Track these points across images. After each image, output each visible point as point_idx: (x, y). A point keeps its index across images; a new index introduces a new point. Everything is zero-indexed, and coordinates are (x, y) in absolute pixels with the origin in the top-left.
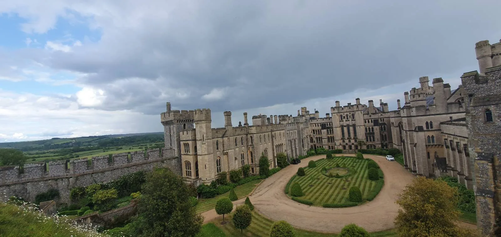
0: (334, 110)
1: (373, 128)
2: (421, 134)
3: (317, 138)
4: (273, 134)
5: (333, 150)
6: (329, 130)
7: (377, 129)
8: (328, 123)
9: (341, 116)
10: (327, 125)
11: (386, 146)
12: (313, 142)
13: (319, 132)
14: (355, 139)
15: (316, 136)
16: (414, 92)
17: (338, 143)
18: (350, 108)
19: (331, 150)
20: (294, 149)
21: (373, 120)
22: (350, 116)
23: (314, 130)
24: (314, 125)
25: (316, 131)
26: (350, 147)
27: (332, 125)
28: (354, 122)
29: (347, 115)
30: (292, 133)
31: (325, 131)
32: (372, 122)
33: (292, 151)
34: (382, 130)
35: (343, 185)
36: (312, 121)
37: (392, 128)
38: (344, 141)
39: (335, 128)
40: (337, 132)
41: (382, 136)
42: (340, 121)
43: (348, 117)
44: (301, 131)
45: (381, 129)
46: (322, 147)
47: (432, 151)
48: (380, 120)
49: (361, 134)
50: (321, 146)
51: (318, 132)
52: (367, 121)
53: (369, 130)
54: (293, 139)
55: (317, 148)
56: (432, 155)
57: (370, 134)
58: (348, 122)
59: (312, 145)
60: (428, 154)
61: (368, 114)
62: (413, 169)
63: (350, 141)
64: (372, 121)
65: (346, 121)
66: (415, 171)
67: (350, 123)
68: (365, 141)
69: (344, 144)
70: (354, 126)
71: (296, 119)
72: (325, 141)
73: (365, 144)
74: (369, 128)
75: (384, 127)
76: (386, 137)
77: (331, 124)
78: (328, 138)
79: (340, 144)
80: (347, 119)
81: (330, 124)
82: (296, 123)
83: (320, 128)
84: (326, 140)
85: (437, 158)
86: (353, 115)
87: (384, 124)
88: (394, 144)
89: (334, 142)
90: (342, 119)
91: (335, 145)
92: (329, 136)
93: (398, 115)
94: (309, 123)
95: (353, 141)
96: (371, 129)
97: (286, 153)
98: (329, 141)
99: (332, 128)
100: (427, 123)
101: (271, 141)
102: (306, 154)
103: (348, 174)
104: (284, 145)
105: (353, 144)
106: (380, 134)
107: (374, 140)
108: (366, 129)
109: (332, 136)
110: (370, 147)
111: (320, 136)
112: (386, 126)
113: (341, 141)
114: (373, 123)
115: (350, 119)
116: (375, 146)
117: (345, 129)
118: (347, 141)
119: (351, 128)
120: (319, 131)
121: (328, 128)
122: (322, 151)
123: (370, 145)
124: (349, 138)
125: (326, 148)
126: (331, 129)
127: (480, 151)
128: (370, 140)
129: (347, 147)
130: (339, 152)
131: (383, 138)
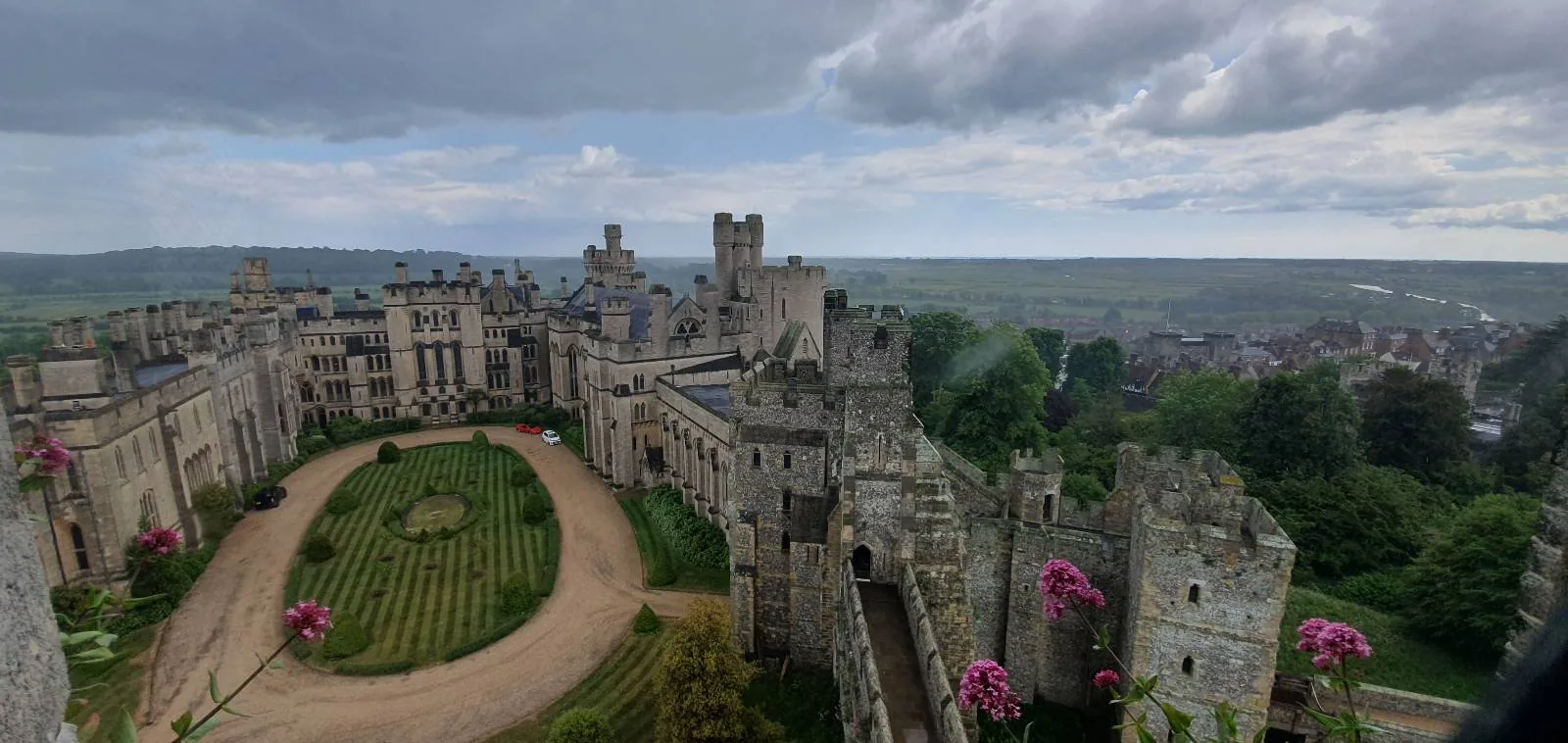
0: (394, 294)
1: (505, 352)
2: (626, 400)
3: (328, 384)
4: (167, 424)
5: (391, 418)
6: (374, 356)
7: (515, 354)
8: (372, 336)
9: (417, 314)
10: (368, 342)
11: (535, 395)
12: (311, 399)
13: (339, 364)
14: (460, 381)
15: (324, 379)
16: (593, 256)
17: (406, 400)
18: (444, 293)
19: (382, 419)
20: (248, 447)
21: (506, 329)
22: (444, 316)
23: (315, 359)
24: (317, 339)
25: (325, 360)
26: (444, 408)
27: (386, 341)
28: (455, 335)
29: (435, 314)
30: (240, 388)
31: (361, 359)
32: (503, 335)
33: (244, 458)
34: (526, 356)
35: (471, 565)
36: (306, 325)
37: (551, 353)
38: (424, 392)
39: (398, 354)
40: (404, 366)
41: (525, 369)
42: (413, 331)
43: (440, 319)
44: (273, 375)
45: (525, 354)
46: (351, 412)
47: (641, 431)
48: (522, 330)
49: (475, 373)
50: (346, 410)
51: (331, 365)
52: (491, 332)
53: (497, 358)
54: (241, 412)
55: (328, 420)
56: (640, 442)
57: (496, 368)
58: (437, 336)
59: (308, 411)
60: (634, 440)
61: (493, 313)
62: (604, 472)
63: (442, 391)
64: (503, 332)
65: (432, 330)
66: (610, 476)
67: (445, 336)
68: (485, 387)
69: (425, 399)
70: (456, 346)
71: (250, 331)
72: (360, 394)
73: (485, 397)
74: (496, 352)
75: (533, 348)
76: (537, 373)
77: (381, 336)
78: (373, 382)
79: (415, 403)
80: (436, 324)
81: (377, 338)
82: (248, 348)
83: (341, 349)
84: (365, 391)
85: (649, 450)
86: (453, 314)
87: (533, 340)
88: (556, 395)
89: (392, 394)
90: (418, 324)
91: (398, 404)
92: (376, 375)
93: (567, 329)
94: (294, 333)
95: (451, 390)
96: (501, 354)
97: (223, 477)
98: (373, 393)
99: (387, 350)
100: (636, 378)
101: (162, 455)
102: (297, 452)
103: (470, 518)
104: (212, 447)
105: (452, 398)
106: (523, 367)
107: (507, 385)
108: (488, 354)
109: (385, 375)
110: (497, 404)
111: (341, 378)
112: (535, 345)
113: (416, 393)
114: (506, 339)
115: (445, 327)
116: (509, 400)
117: (430, 354)
118: (433, 391)
119: (448, 354)
120: (335, 360)
121: (369, 351)
122: (353, 428)
123: (496, 399)
124: (441, 383)
125: (364, 414)
126: (383, 355)
127: (743, 508)
128: (499, 386)
129: (435, 407)
130: (411, 426)
131: (528, 376)
